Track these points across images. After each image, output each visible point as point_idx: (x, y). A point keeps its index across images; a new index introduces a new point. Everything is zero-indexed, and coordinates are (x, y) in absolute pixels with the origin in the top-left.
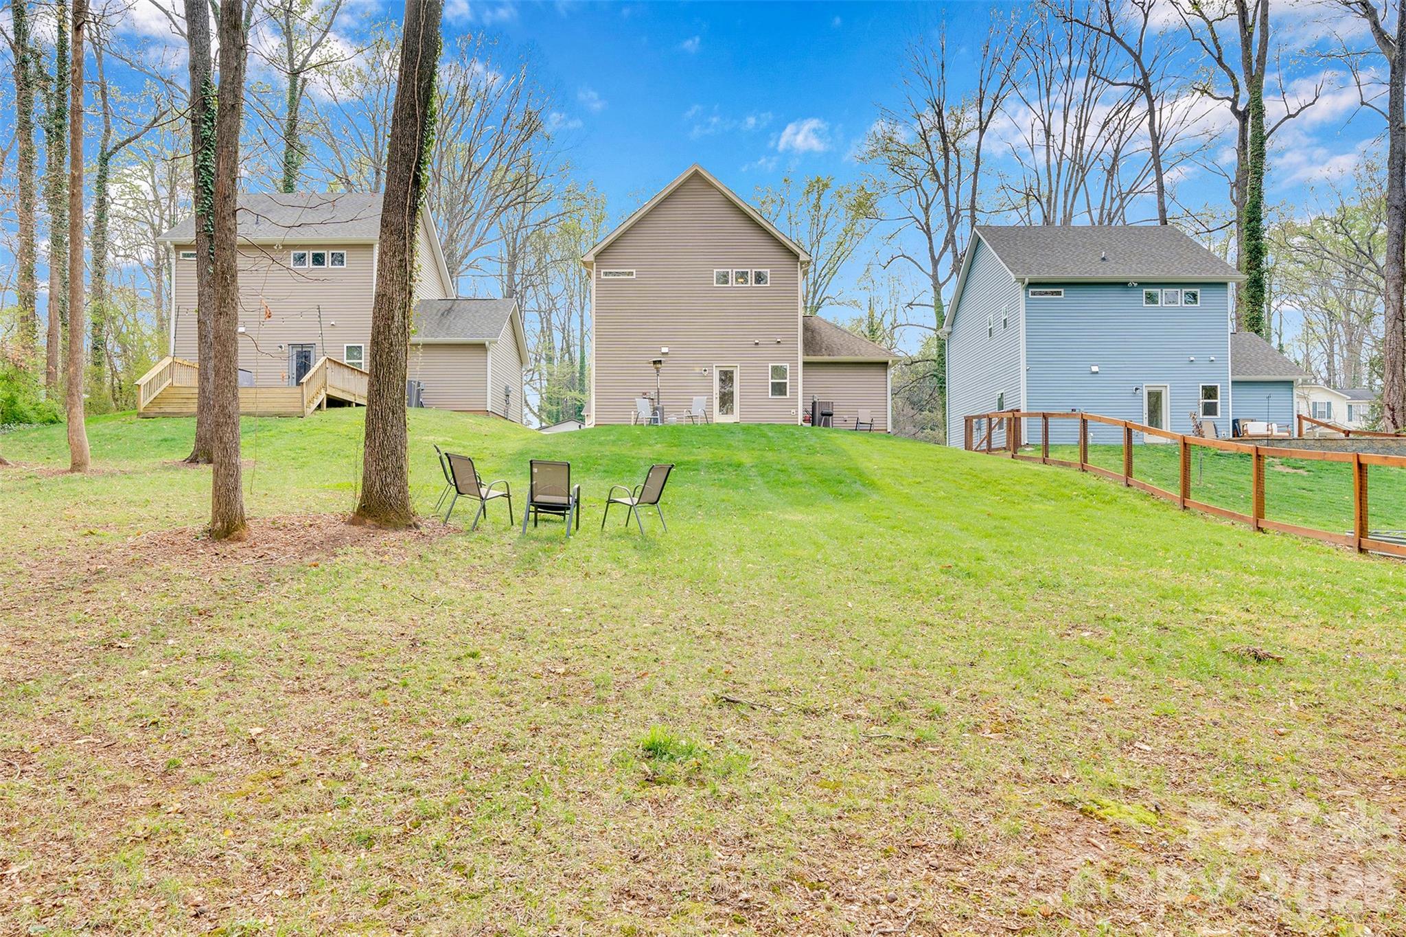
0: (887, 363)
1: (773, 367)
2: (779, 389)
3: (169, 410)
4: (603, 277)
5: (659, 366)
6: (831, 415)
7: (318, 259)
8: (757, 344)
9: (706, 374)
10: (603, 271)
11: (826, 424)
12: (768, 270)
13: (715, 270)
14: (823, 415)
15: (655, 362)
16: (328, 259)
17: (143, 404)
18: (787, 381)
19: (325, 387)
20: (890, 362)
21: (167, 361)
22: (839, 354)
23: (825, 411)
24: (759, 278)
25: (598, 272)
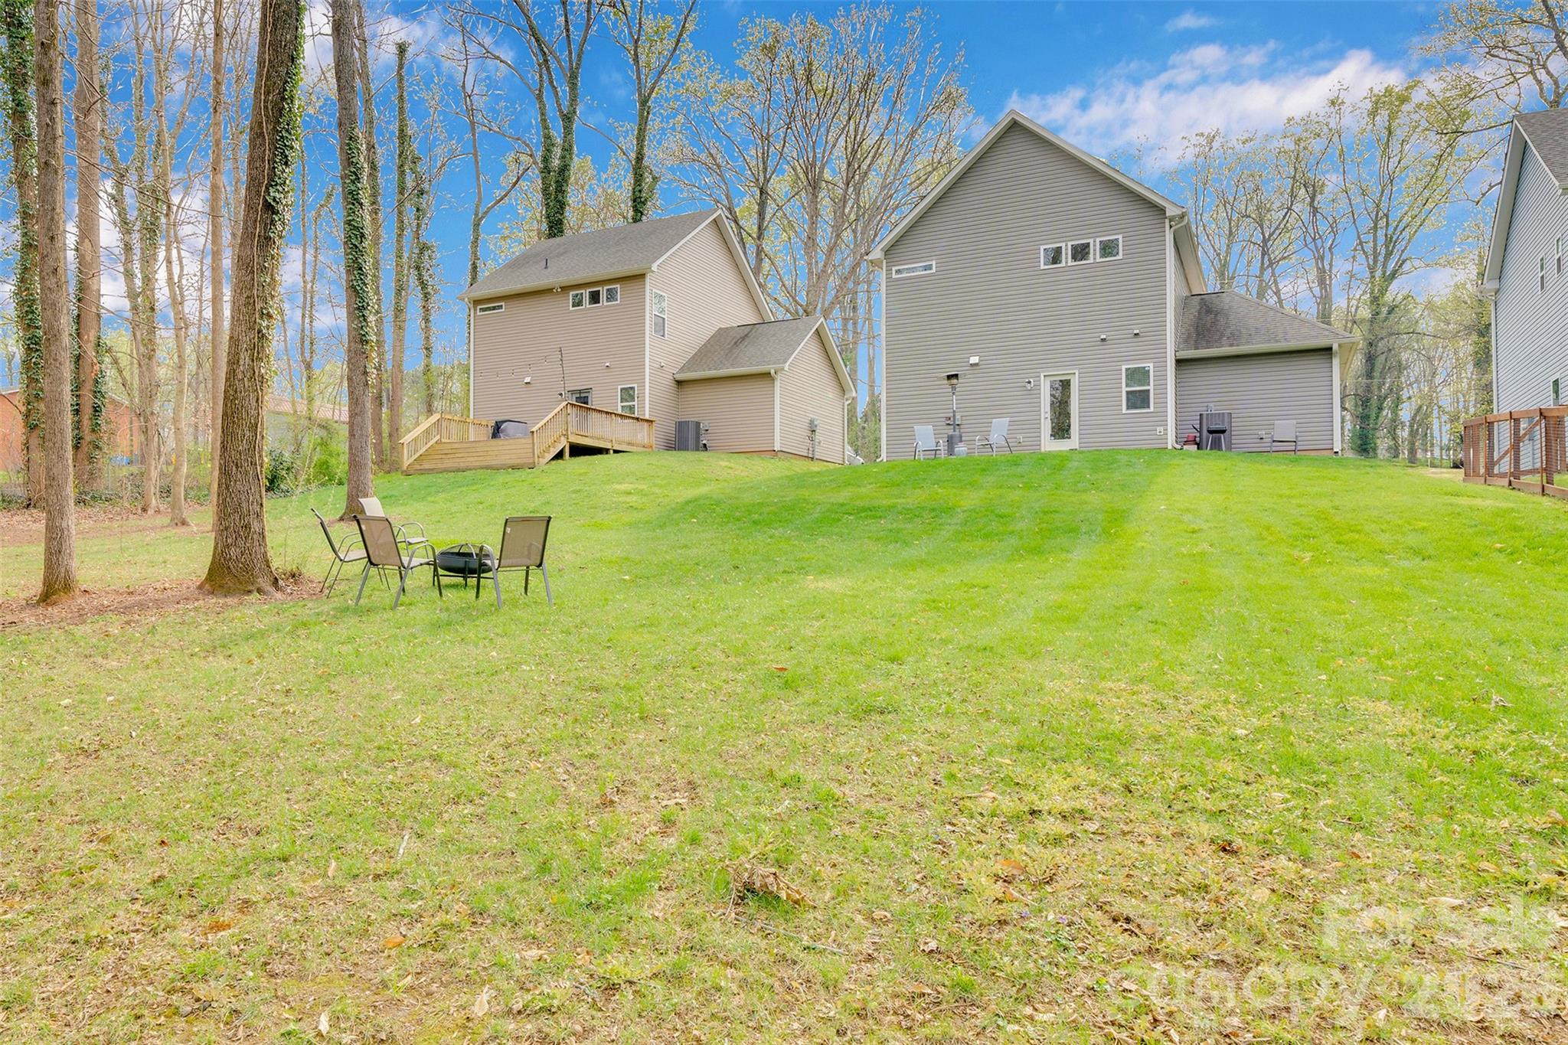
0: (1330, 349)
1: (1127, 370)
2: (1138, 400)
3: (427, 466)
4: (894, 276)
5: (954, 381)
6: (1223, 432)
7: (595, 298)
8: (1103, 340)
9: (1029, 386)
10: (894, 269)
11: (1216, 446)
12: (1120, 237)
13: (1042, 248)
14: (1211, 432)
15: (949, 377)
16: (603, 296)
17: (407, 461)
18: (1151, 387)
19: (566, 436)
20: (1335, 347)
21: (436, 417)
22: (1248, 343)
23: (1213, 427)
24: (1108, 249)
25: (889, 270)
